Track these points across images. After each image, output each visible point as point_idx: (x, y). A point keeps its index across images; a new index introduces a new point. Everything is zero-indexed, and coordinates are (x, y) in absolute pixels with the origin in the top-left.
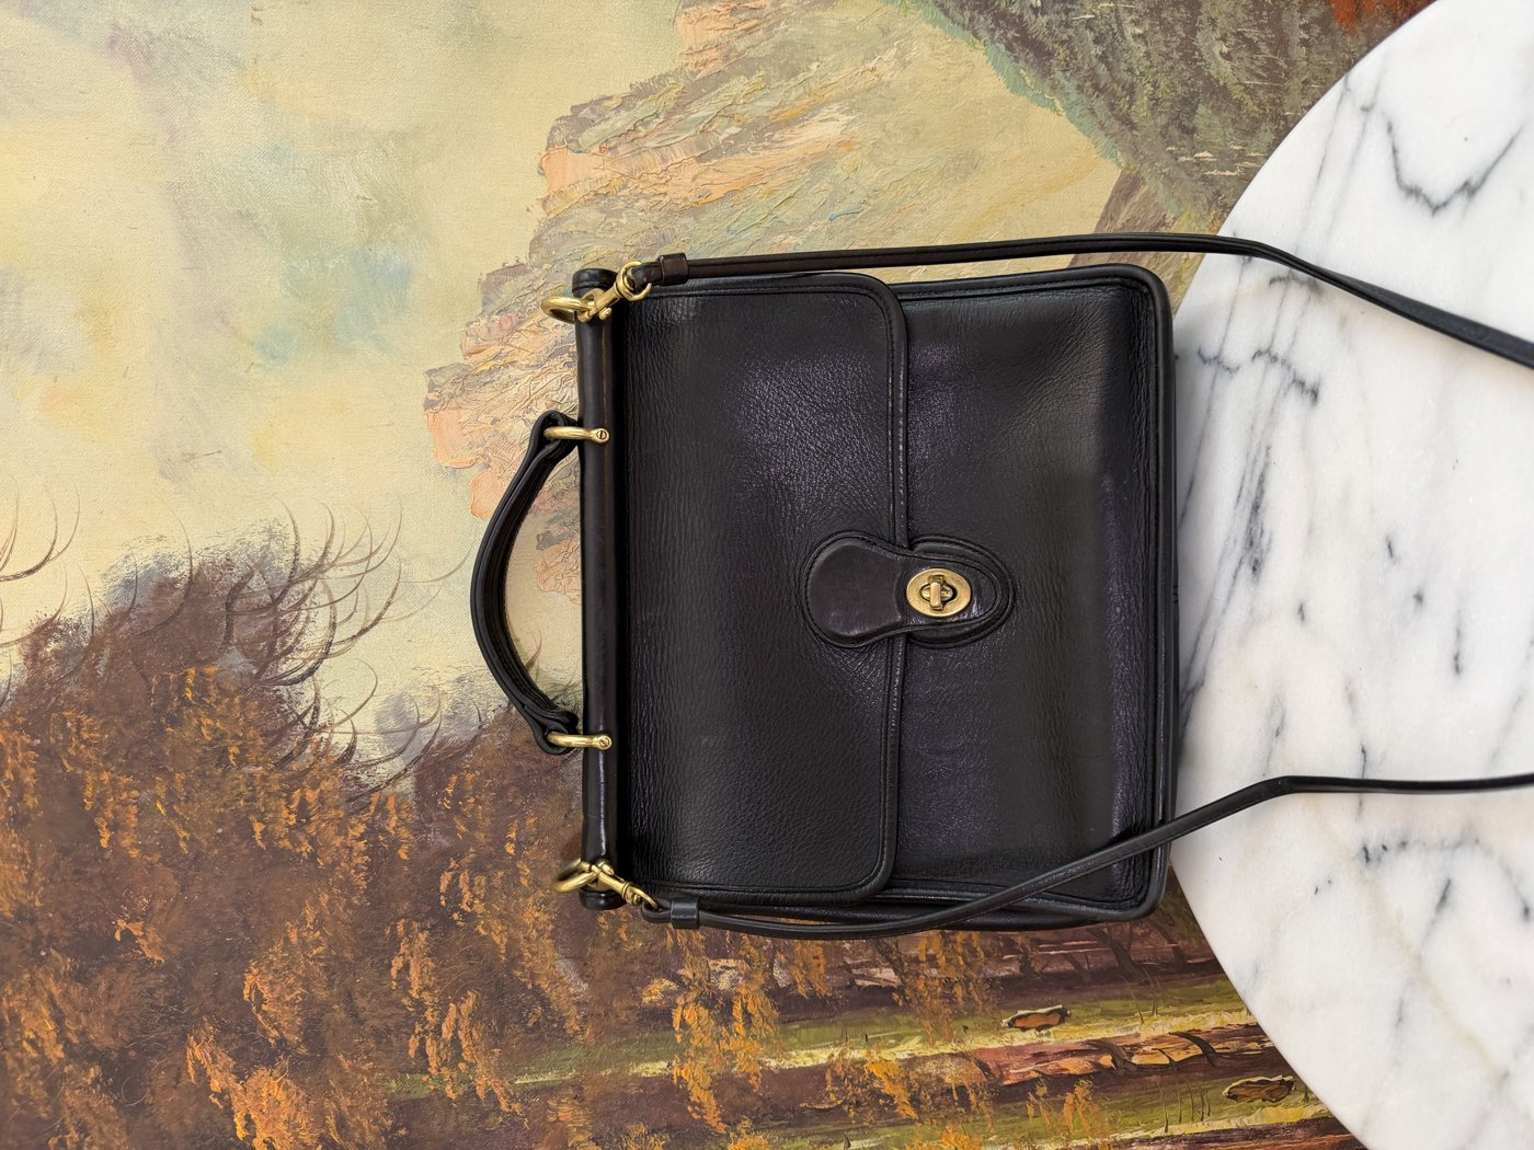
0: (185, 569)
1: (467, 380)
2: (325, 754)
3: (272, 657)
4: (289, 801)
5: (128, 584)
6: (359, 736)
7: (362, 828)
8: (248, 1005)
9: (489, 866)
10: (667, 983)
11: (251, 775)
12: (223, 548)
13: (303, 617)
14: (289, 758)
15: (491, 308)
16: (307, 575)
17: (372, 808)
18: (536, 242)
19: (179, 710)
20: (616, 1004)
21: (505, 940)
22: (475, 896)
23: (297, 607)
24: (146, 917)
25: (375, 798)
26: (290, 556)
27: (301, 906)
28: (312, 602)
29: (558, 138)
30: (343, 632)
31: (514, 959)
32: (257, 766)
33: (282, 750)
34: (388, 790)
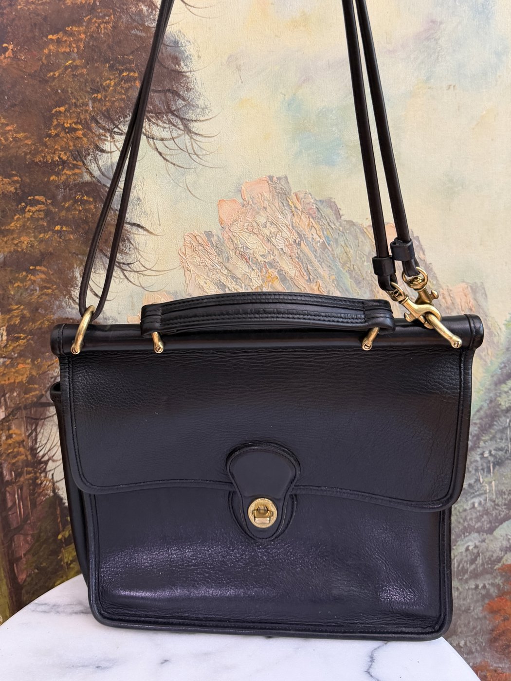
0: (185, 69)
1: (284, 195)
2: (100, 139)
4: (76, 123)
5: (176, 43)
6: (110, 154)
7: (65, 158)
9: (48, 218)
11: (88, 105)
12: (196, 86)
13: (165, 125)
14: (97, 122)
15: (319, 204)
16: (186, 126)
17: (75, 162)
18: (352, 223)
19: (117, 69)
21: (12, 228)
22: (33, 213)
23: (170, 123)
24: (15, 58)
25: (80, 163)
26: (194, 118)
27: (24, 131)
28: (173, 129)
30: (159, 144)
32: (92, 107)
33: (101, 119)
34: (84, 170)
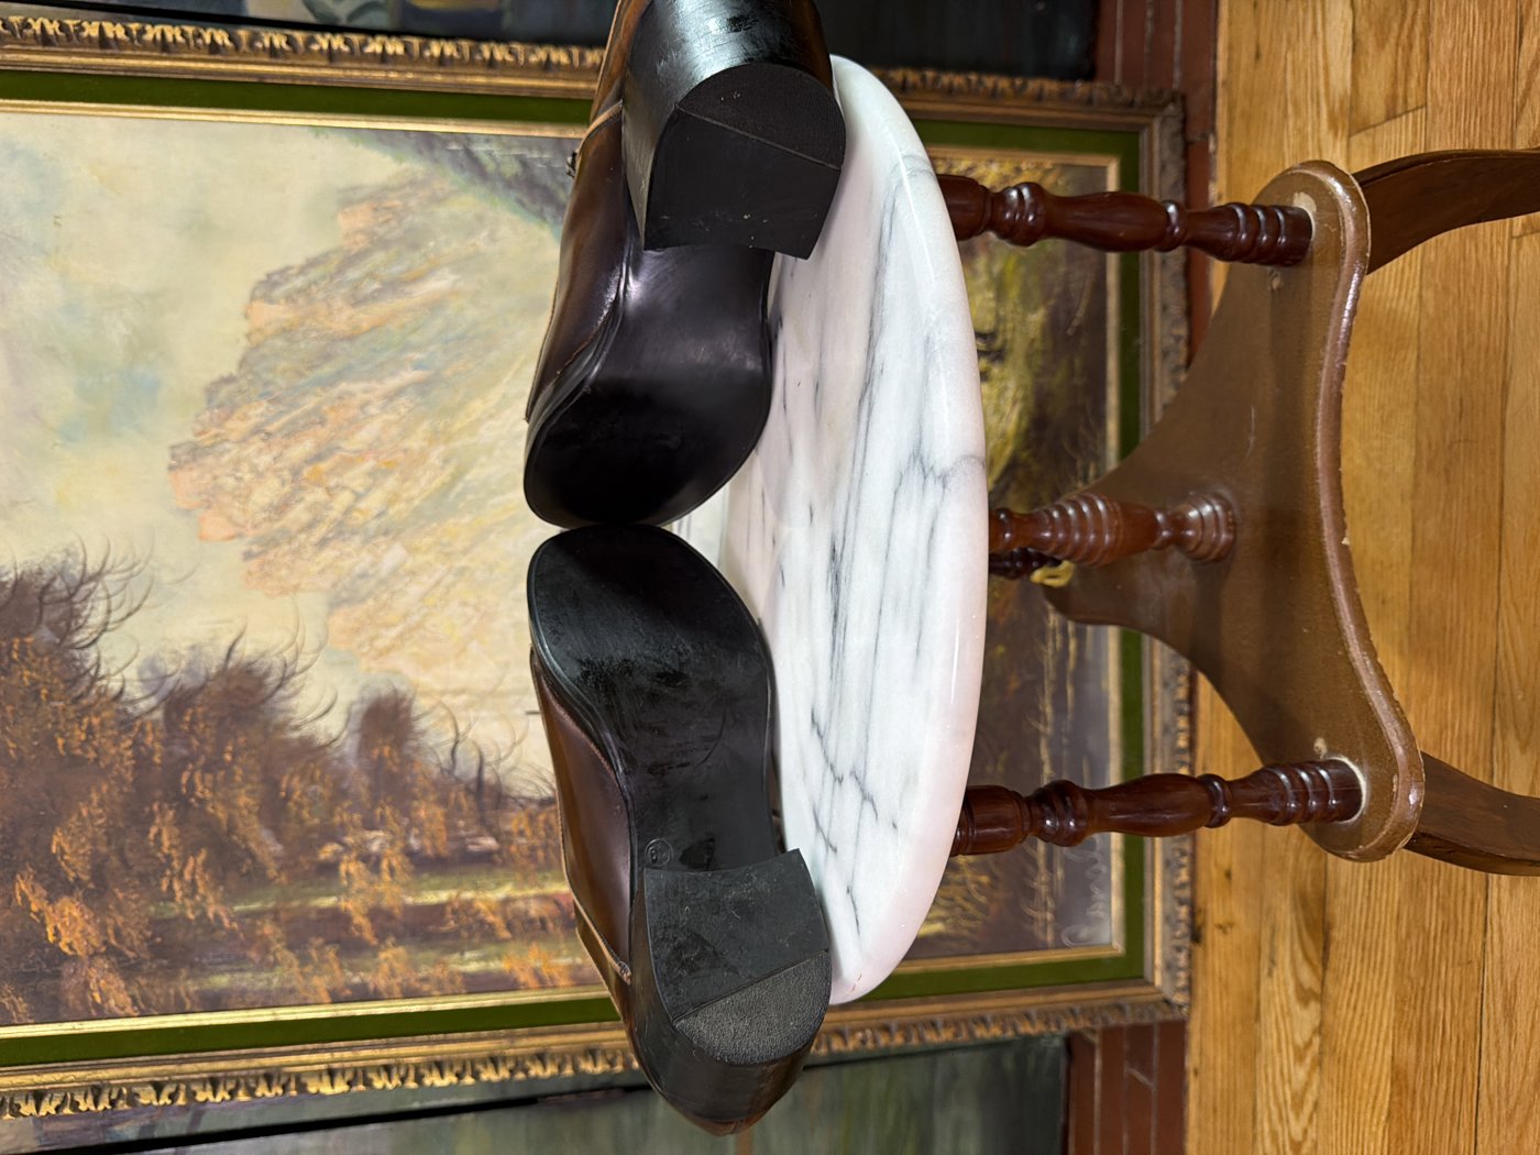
0: (12, 576)
1: (196, 452)
3: (69, 631)
4: (81, 724)
6: (127, 684)
7: (129, 743)
8: (55, 855)
9: (214, 768)
10: (336, 847)
11: (56, 708)
12: (36, 562)
13: (89, 605)
14: (81, 696)
15: (213, 404)
16: (92, 578)
17: (136, 729)
18: (243, 362)
19: (9, 666)
20: (302, 859)
21: (226, 816)
22: (205, 787)
23: (85, 599)
25: (138, 723)
26: (80, 567)
27: (90, 792)
28: (95, 596)
29: (258, 293)
30: (115, 616)
31: (232, 829)
32: (60, 700)
33: (76, 691)
34: (147, 718)
